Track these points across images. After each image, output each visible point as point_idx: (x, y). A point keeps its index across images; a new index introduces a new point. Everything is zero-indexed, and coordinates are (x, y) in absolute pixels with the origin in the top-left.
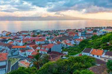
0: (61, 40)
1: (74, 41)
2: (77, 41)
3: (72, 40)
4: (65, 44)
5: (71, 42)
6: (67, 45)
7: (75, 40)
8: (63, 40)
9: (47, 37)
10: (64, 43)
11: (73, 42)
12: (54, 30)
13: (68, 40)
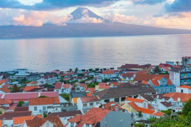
0: (117, 100)
1: (163, 100)
2: (171, 100)
3: (155, 96)
4: (135, 113)
5: (153, 103)
6: (140, 115)
7: (167, 98)
8: (123, 99)
9: (60, 92)
10: (130, 110)
11: (159, 106)
12: (77, 70)
13: (142, 98)
